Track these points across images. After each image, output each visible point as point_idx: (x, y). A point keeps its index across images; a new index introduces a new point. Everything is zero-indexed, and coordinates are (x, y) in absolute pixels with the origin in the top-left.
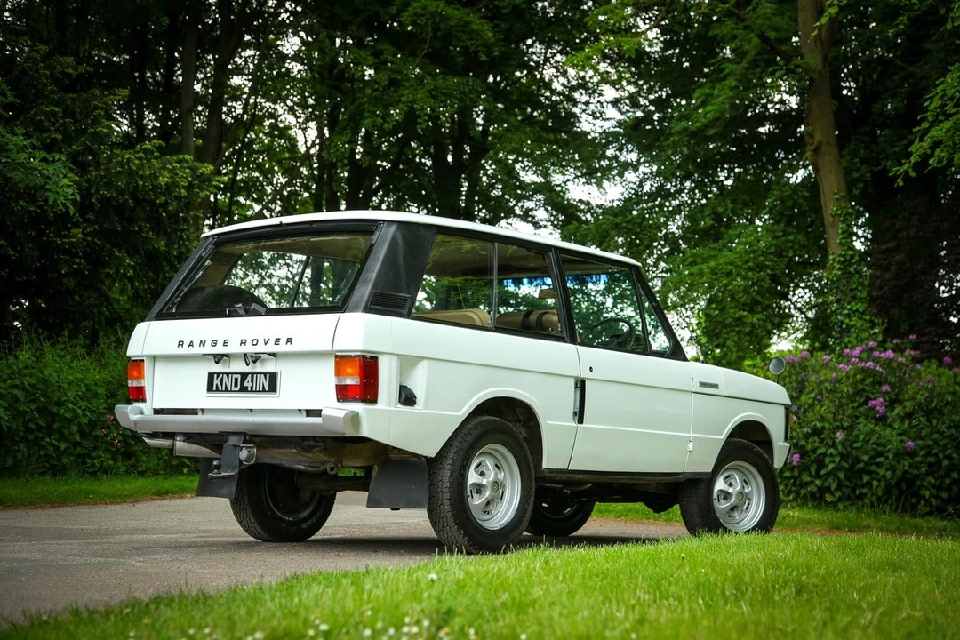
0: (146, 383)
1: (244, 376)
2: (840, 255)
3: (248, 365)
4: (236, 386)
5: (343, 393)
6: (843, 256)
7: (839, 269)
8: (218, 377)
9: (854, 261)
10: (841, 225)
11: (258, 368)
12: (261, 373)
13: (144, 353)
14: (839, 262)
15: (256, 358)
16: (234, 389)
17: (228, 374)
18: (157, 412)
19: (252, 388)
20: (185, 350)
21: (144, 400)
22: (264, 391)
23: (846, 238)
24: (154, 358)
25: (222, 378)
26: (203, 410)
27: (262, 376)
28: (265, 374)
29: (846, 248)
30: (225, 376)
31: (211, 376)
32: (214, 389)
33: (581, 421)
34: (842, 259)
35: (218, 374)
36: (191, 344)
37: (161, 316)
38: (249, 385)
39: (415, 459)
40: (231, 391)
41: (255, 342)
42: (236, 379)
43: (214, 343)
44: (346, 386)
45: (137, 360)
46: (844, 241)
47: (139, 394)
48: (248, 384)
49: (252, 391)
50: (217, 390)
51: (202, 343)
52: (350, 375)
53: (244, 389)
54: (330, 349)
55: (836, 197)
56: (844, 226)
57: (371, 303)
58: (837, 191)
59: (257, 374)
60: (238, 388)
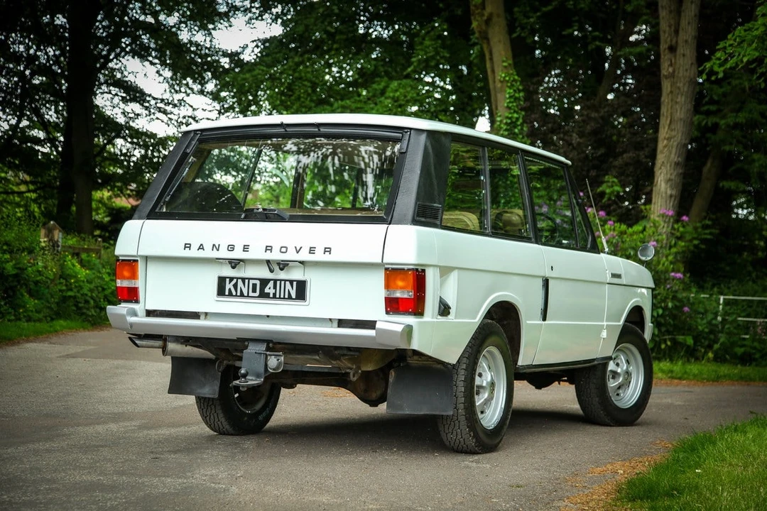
0: (139, 284)
1: (264, 282)
2: (507, 118)
3: (272, 271)
4: (254, 291)
5: (393, 306)
6: (510, 118)
7: (506, 130)
8: (230, 281)
9: (519, 123)
10: (508, 91)
11: (282, 275)
12: (285, 281)
13: (140, 253)
14: (506, 124)
15: (283, 265)
16: (251, 294)
17: (243, 280)
18: (150, 313)
19: (275, 294)
20: (193, 253)
21: (137, 301)
22: (290, 297)
23: (512, 102)
24: (147, 259)
25: (236, 283)
26: (206, 314)
27: (288, 283)
28: (291, 282)
29: (512, 111)
30: (240, 281)
31: (222, 281)
32: (227, 293)
33: (544, 319)
34: (509, 121)
35: (231, 279)
36: (201, 247)
37: (154, 215)
38: (272, 291)
39: (439, 366)
40: (248, 296)
41: (284, 249)
42: (254, 285)
43: (231, 248)
44: (397, 299)
45: (130, 260)
46: (510, 105)
47: (132, 295)
48: (269, 289)
49: (274, 297)
50: (230, 294)
51: (216, 247)
52: (402, 288)
53: (264, 295)
54: (381, 261)
55: (505, 64)
56: (512, 91)
57: (417, 216)
58: (505, 59)
59: (281, 280)
60: (257, 294)
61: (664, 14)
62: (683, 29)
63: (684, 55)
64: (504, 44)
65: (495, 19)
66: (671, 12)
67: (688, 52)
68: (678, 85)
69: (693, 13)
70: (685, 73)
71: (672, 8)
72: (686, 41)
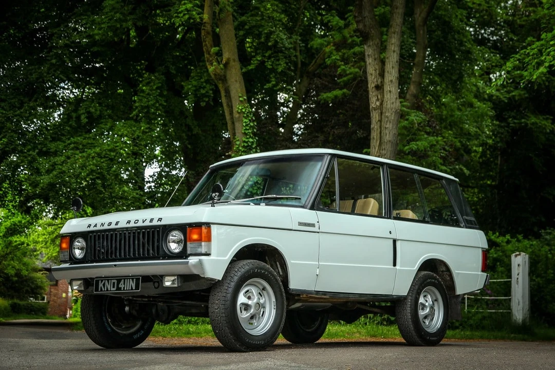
2: (244, 142)
6: (247, 142)
9: (254, 146)
10: (245, 120)
14: (244, 147)
23: (248, 130)
29: (248, 137)
34: (246, 144)
46: (247, 132)
55: (241, 99)
58: (240, 95)
61: (370, 61)
62: (388, 72)
63: (390, 92)
64: (240, 82)
65: (232, 63)
66: (375, 60)
67: (393, 89)
68: (387, 114)
69: (395, 60)
70: (392, 106)
71: (376, 57)
72: (391, 81)
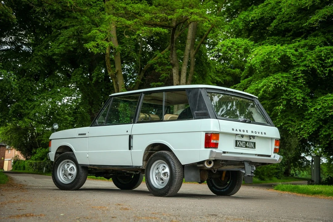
1: (246, 142)
3: (250, 139)
8: (238, 142)
13: (221, 131)
15: (254, 137)
17: (241, 141)
19: (249, 146)
20: (235, 132)
22: (252, 148)
28: (252, 142)
31: (236, 141)
32: (237, 146)
36: (237, 130)
40: (243, 147)
41: (256, 132)
42: (244, 143)
43: (244, 131)
44: (276, 149)
45: (217, 133)
47: (216, 146)
48: (247, 145)
50: (239, 146)
51: (240, 130)
59: (250, 142)
60: (245, 146)
